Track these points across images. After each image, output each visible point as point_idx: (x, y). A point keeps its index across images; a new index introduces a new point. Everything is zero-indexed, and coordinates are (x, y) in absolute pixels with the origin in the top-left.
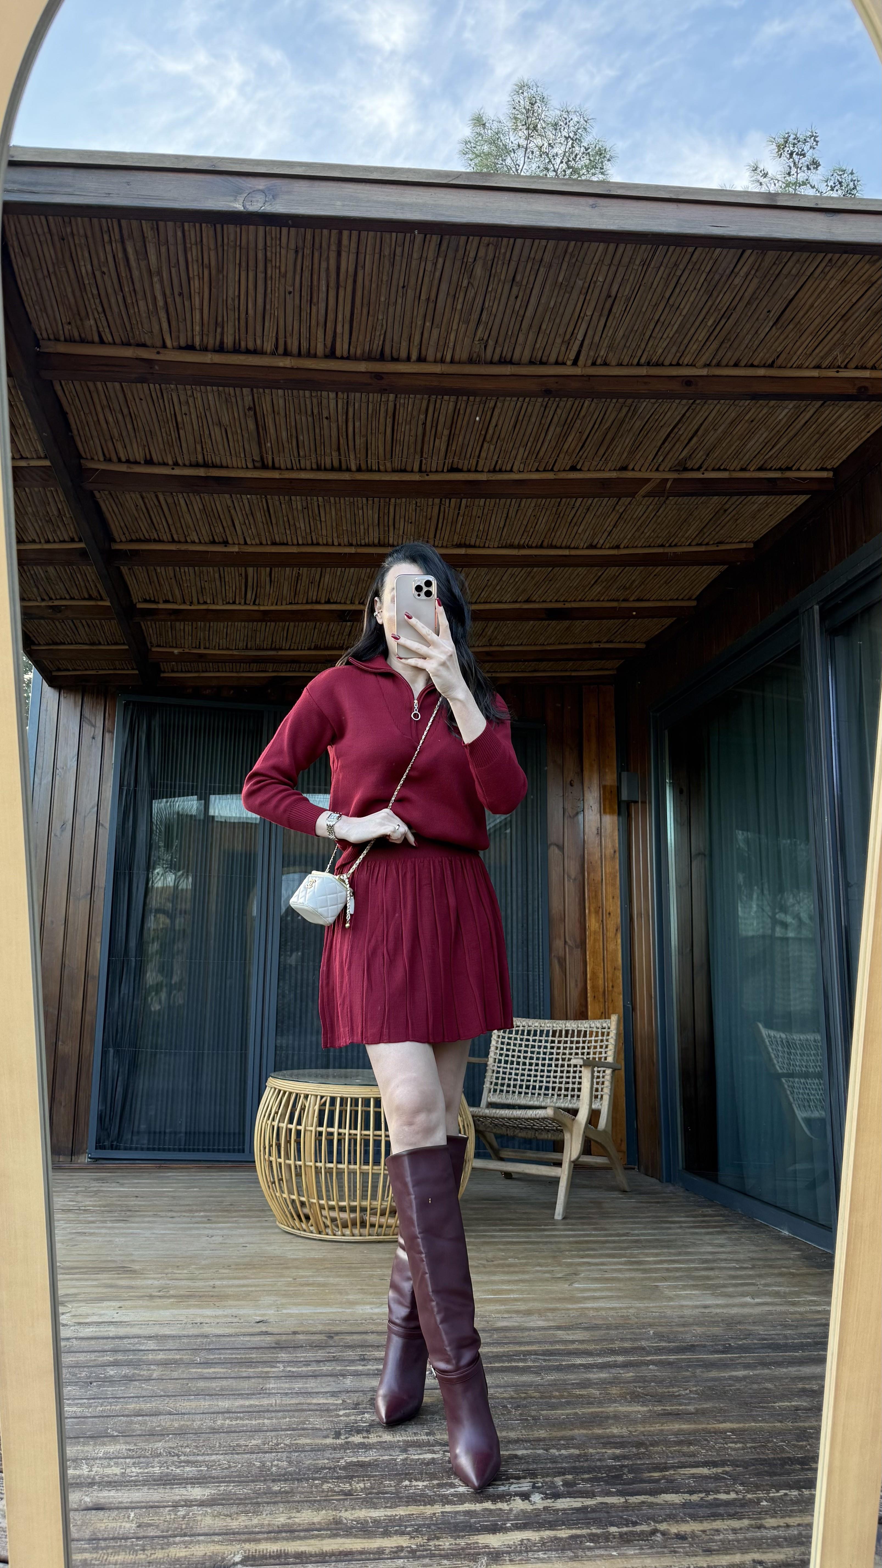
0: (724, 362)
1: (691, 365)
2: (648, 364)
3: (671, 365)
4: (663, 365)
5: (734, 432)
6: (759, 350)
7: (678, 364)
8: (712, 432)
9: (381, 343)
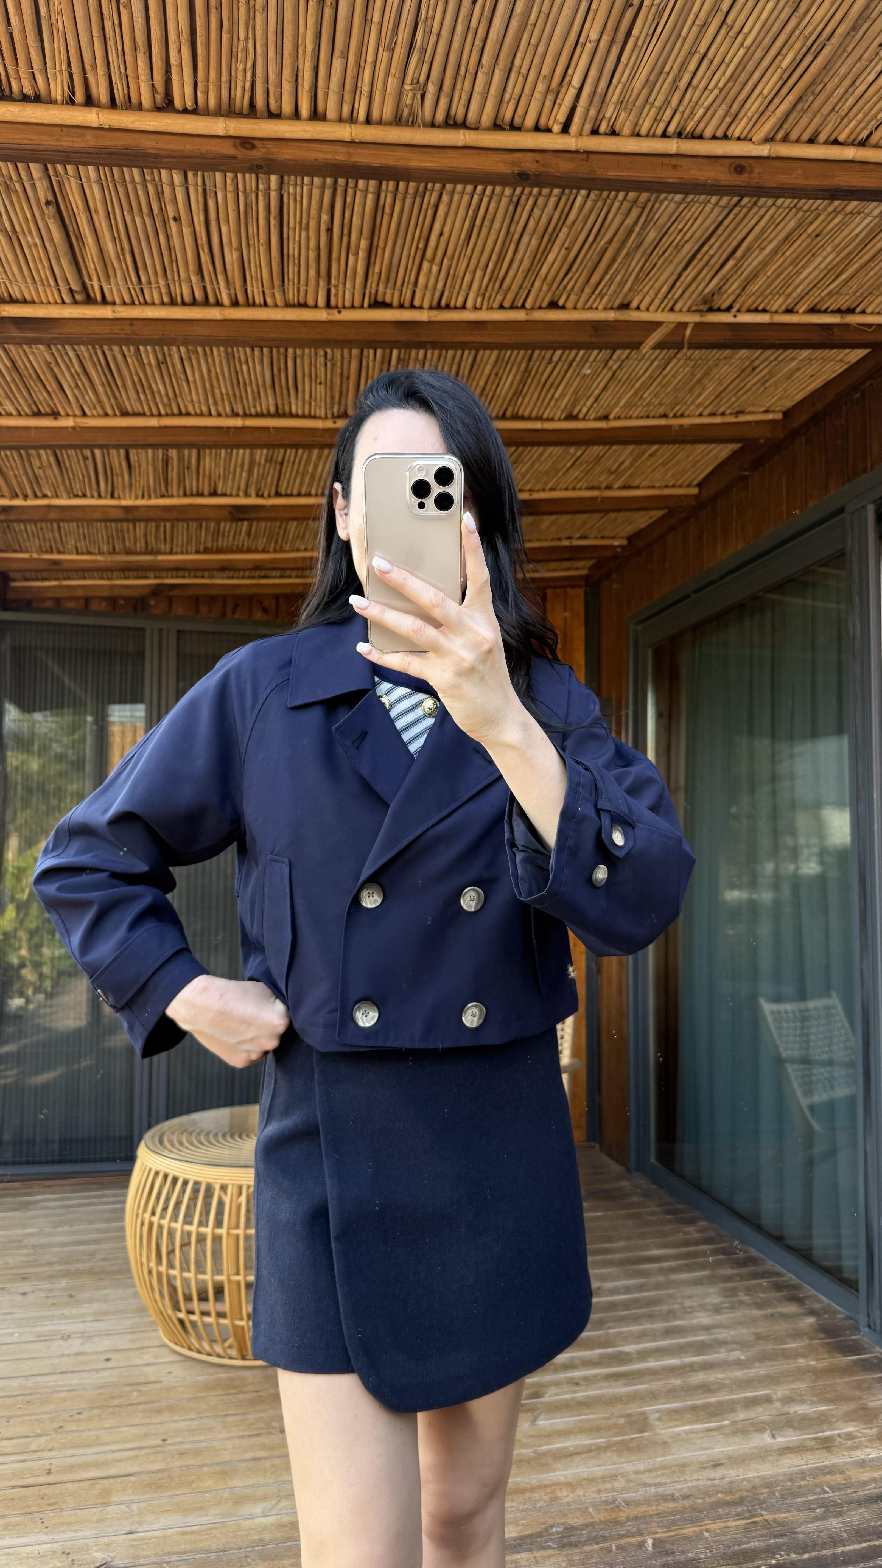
0: (794, 136)
1: (744, 139)
2: (679, 135)
3: (714, 137)
4: (701, 137)
5: (788, 253)
6: (851, 115)
7: (725, 137)
8: (756, 253)
9: (248, 85)
